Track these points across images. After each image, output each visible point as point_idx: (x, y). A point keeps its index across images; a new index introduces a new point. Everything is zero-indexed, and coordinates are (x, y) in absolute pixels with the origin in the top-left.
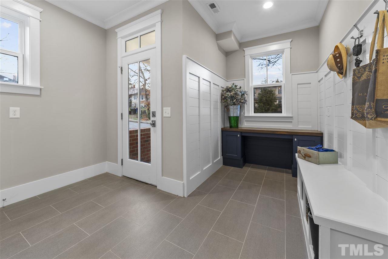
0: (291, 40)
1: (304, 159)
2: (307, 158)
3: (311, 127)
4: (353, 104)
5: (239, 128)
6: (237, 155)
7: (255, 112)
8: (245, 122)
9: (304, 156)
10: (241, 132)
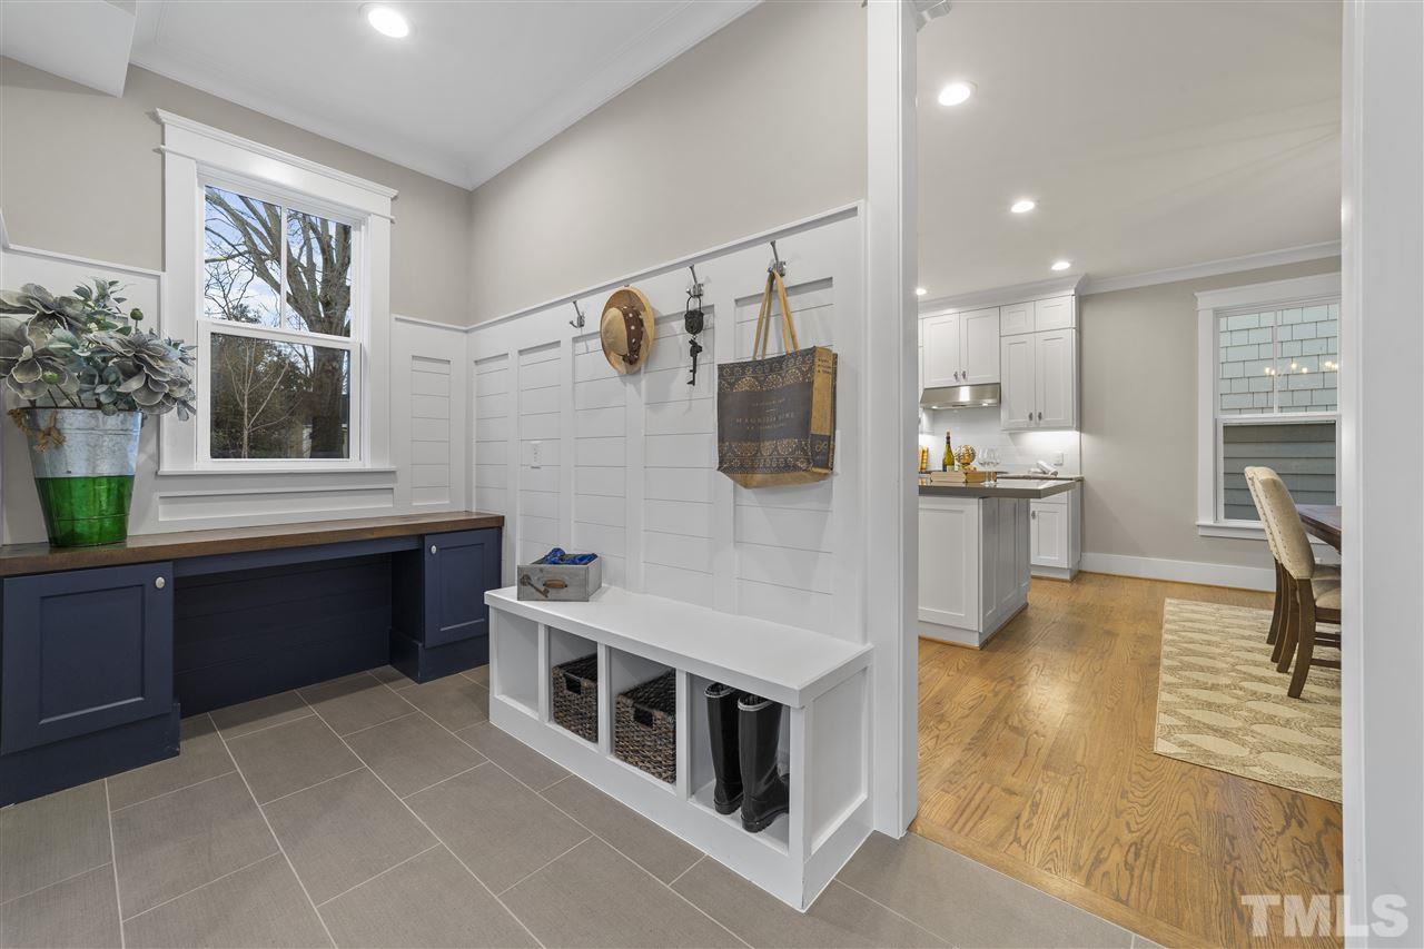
0: (394, 193)
1: (544, 597)
2: (552, 593)
3: (447, 502)
4: (721, 440)
5: (130, 544)
6: (142, 696)
7: (214, 455)
8: (161, 507)
9: (542, 589)
10: (176, 561)
